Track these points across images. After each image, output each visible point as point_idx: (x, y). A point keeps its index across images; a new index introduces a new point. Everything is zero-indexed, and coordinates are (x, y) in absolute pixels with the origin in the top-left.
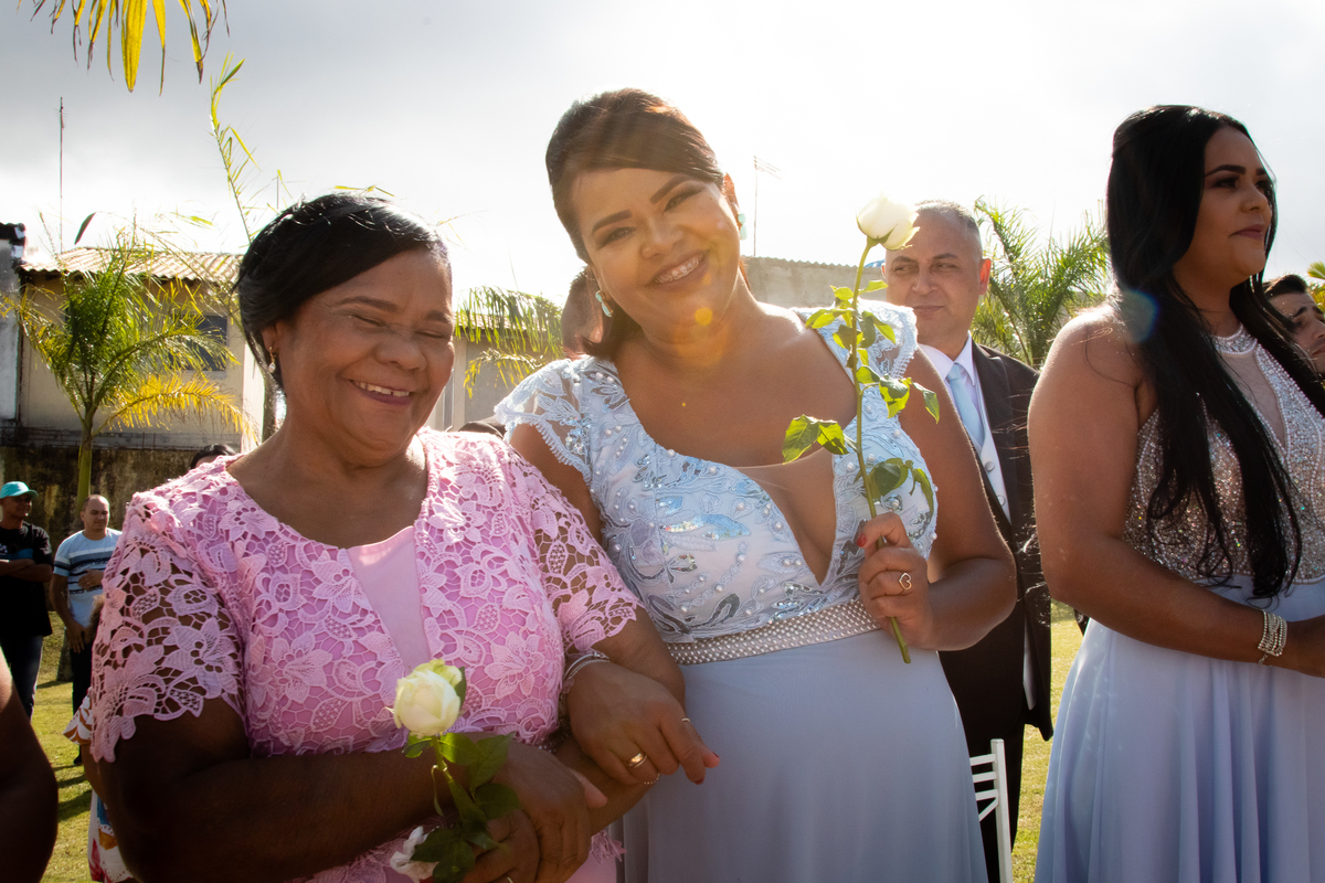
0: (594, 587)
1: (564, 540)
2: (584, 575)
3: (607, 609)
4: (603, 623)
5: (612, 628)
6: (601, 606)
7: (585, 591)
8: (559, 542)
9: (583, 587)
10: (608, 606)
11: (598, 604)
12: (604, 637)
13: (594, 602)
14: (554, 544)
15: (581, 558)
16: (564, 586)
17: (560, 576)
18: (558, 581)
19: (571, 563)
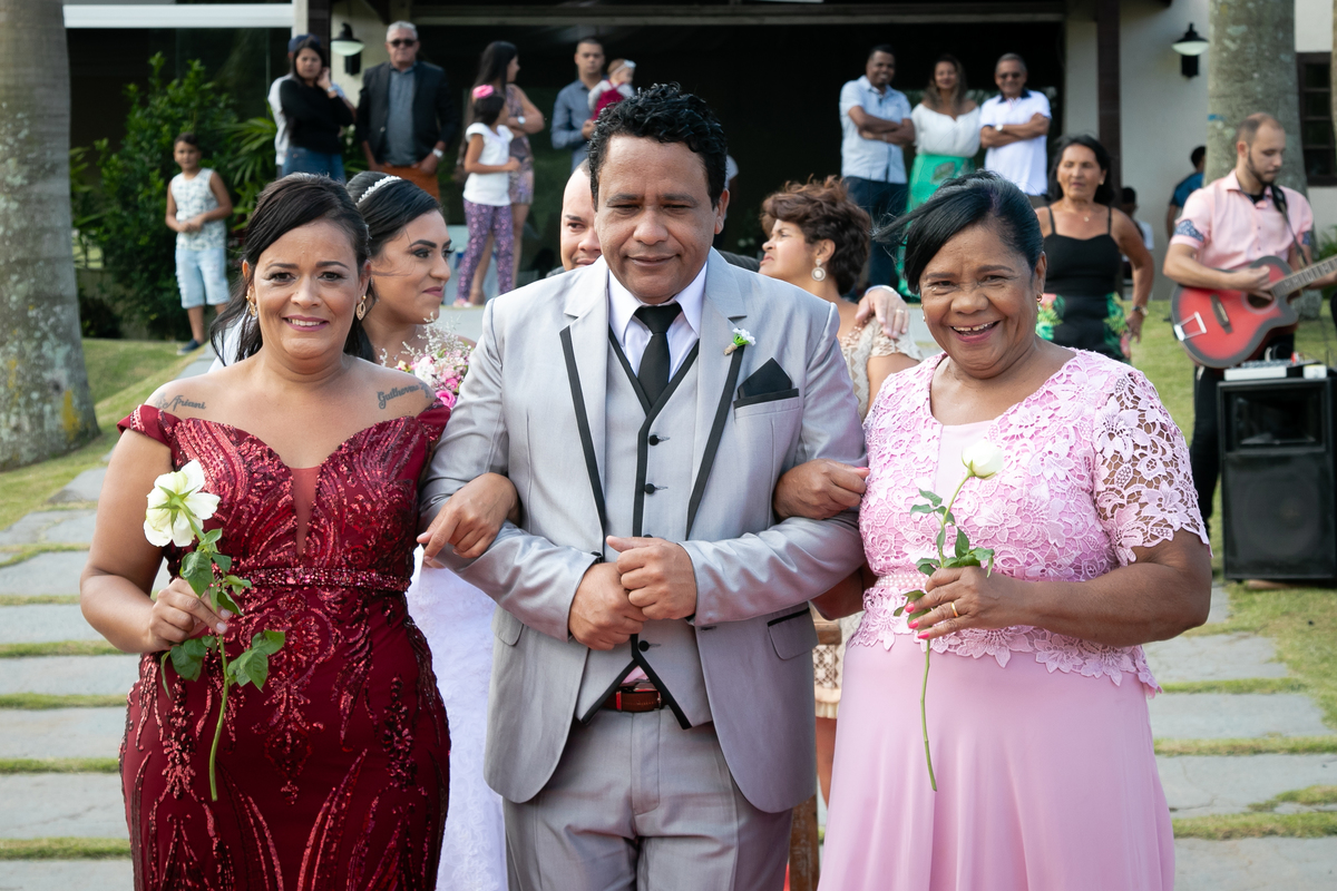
0: (1147, 503)
1: (1134, 465)
2: (1139, 493)
3: (1150, 525)
4: (1144, 534)
5: (1149, 541)
6: (1147, 520)
7: (1137, 504)
8: (1129, 465)
9: (1136, 500)
10: (1152, 522)
11: (1146, 518)
12: (1140, 544)
13: (1143, 514)
14: (1124, 465)
15: (1142, 480)
16: (1122, 497)
17: (1122, 490)
18: (1119, 492)
19: (1133, 481)
